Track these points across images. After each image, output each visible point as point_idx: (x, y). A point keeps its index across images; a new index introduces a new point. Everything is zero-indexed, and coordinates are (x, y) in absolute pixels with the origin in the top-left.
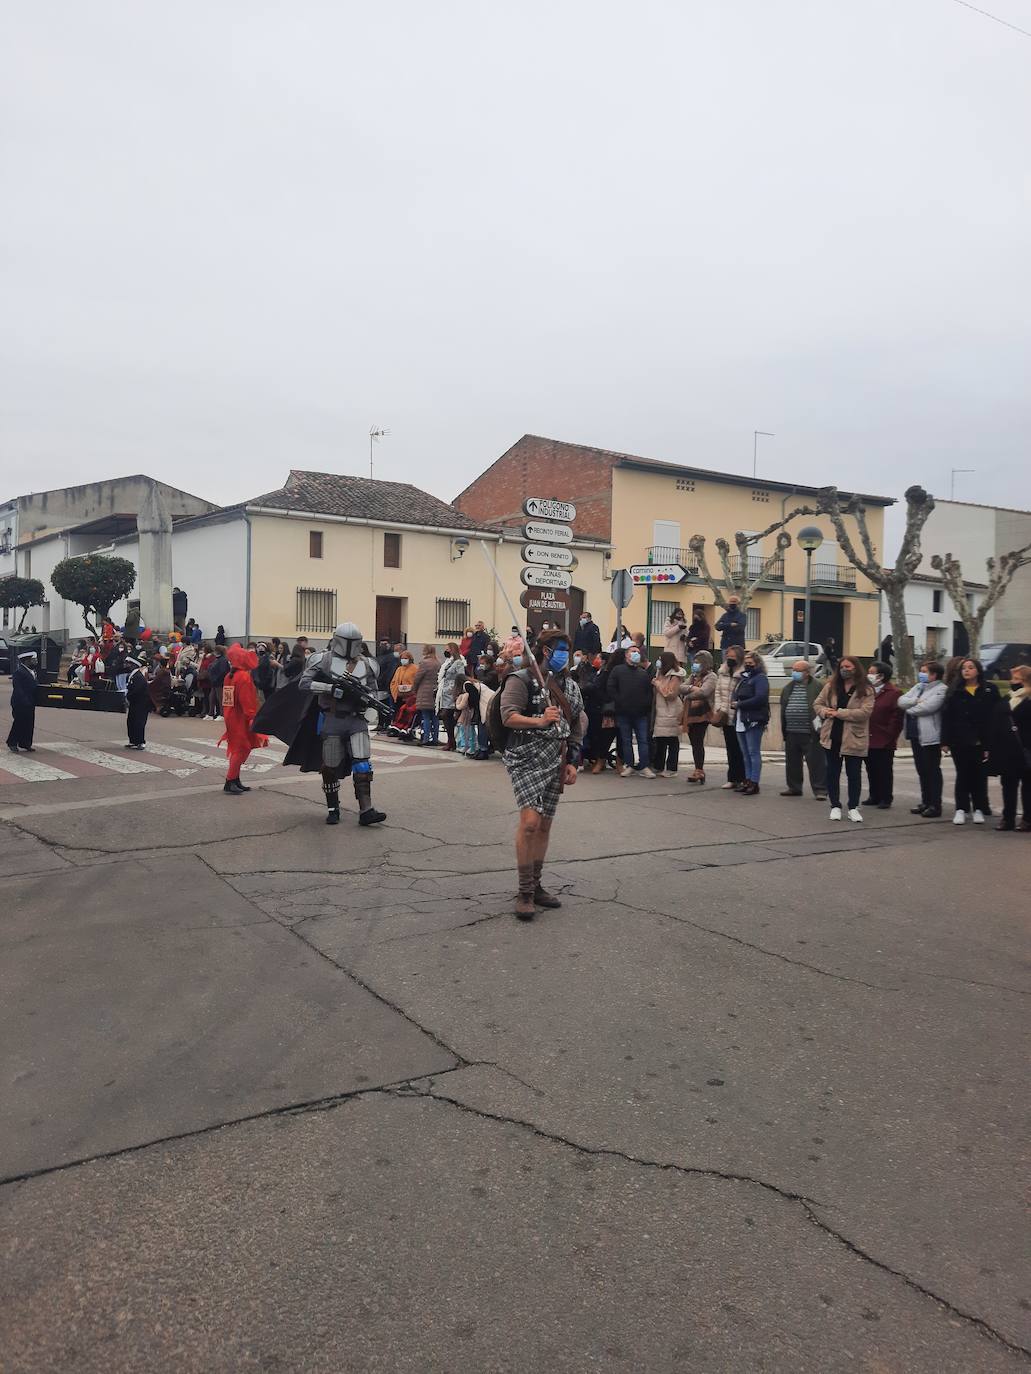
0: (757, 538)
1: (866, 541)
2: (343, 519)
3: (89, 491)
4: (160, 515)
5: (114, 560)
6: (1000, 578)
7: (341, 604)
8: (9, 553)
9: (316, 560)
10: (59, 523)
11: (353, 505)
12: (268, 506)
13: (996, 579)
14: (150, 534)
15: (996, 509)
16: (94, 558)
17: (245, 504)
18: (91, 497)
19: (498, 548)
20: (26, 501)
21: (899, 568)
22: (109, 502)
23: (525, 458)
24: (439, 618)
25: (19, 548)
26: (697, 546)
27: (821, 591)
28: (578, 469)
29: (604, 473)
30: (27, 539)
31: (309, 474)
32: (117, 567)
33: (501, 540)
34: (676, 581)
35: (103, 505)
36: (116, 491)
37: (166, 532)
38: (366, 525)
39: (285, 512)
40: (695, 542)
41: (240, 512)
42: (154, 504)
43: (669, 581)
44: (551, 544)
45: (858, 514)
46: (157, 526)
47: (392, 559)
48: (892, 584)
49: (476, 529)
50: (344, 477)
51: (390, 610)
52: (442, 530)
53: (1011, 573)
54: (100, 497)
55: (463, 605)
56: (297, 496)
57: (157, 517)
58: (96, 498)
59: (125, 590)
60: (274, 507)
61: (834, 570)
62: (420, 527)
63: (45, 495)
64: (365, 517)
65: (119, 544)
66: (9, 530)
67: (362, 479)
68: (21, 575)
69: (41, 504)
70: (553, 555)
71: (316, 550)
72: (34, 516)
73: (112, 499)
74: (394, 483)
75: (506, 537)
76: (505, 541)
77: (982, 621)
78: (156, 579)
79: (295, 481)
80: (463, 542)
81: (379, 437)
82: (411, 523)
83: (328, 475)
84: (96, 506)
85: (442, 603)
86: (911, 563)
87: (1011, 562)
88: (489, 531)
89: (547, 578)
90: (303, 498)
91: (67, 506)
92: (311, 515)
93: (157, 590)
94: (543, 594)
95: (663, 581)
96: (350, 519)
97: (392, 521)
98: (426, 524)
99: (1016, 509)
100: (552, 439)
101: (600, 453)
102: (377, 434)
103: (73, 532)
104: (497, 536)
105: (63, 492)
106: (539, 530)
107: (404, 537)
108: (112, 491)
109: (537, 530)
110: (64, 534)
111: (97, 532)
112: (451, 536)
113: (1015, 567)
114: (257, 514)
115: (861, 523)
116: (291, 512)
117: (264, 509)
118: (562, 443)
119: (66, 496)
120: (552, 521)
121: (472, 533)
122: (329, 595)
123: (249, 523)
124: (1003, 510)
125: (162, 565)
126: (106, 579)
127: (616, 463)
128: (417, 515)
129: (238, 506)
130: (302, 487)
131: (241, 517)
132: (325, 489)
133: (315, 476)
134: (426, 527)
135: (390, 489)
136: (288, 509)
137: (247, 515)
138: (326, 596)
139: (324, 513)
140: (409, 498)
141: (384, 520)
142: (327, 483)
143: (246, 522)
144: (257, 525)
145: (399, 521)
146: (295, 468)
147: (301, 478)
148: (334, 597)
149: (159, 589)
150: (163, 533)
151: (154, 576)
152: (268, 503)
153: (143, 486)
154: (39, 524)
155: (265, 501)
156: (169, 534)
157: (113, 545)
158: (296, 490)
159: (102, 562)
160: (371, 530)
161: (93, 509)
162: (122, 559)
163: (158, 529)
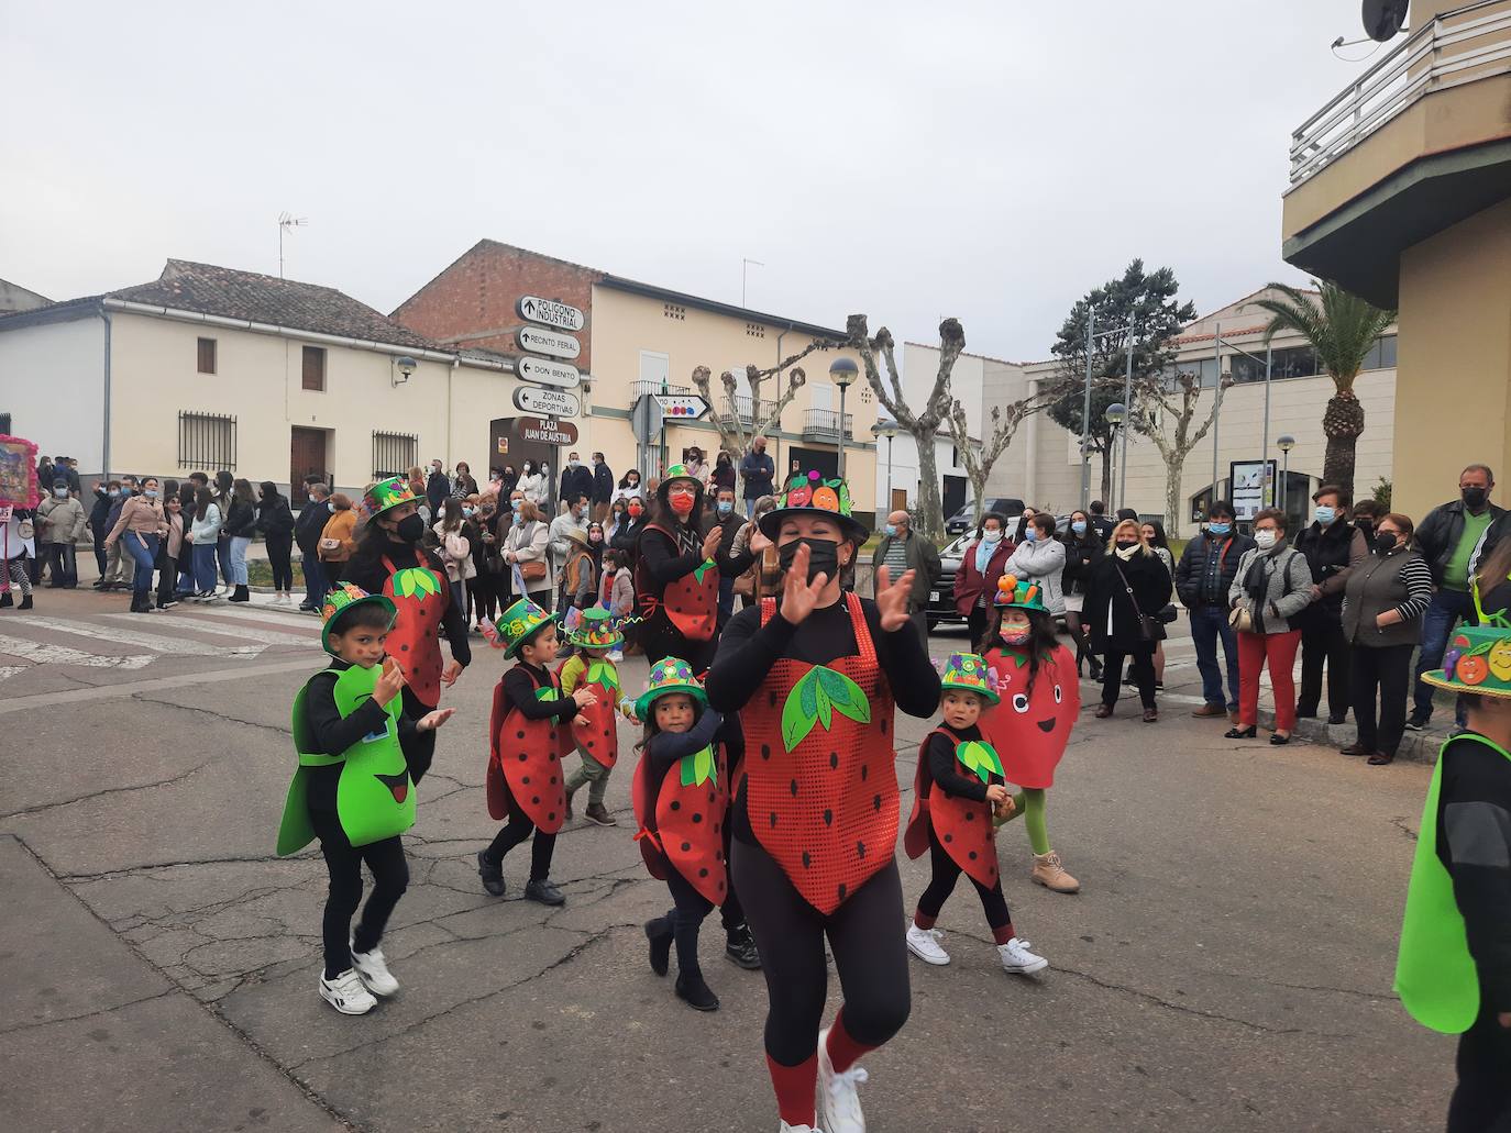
0: (771, 372)
1: (894, 379)
2: (246, 324)
6: (1006, 428)
7: (244, 434)
9: (207, 377)
11: (259, 308)
12: (136, 301)
13: (1002, 430)
15: (983, 358)
17: (103, 297)
19: (453, 373)
21: (930, 411)
23: (483, 267)
24: (377, 456)
26: (702, 378)
27: (817, 439)
28: (549, 285)
29: (582, 291)
31: (193, 266)
33: (457, 363)
34: (696, 415)
38: (278, 335)
39: (161, 310)
40: (699, 375)
41: (94, 307)
43: (687, 415)
44: (553, 358)
45: (886, 348)
47: (314, 377)
48: (924, 429)
49: (424, 348)
50: (246, 274)
51: (311, 445)
52: (379, 345)
53: (1015, 423)
55: (408, 441)
56: (177, 291)
60: (145, 303)
61: (831, 417)
62: (351, 341)
64: (276, 324)
67: (269, 277)
70: (556, 373)
71: (207, 363)
74: (314, 286)
75: (463, 359)
76: (461, 364)
77: (987, 474)
79: (175, 273)
80: (409, 363)
81: (292, 227)
82: (340, 335)
83: (223, 269)
85: (381, 438)
86: (942, 406)
87: (1017, 411)
88: (442, 351)
89: (547, 401)
90: (187, 294)
92: (199, 316)
94: (542, 423)
95: (680, 415)
96: (254, 325)
97: (313, 330)
98: (359, 338)
99: (1003, 360)
100: (517, 246)
101: (576, 267)
102: (289, 223)
104: (452, 357)
106: (536, 339)
107: (329, 352)
109: (534, 338)
112: (393, 354)
113: (1020, 417)
114: (121, 311)
115: (890, 358)
116: (169, 311)
117: (131, 305)
118: (530, 253)
120: (553, 328)
121: (420, 352)
122: (226, 423)
123: (108, 323)
124: (991, 360)
127: (595, 281)
128: (347, 325)
129: (90, 299)
130: (185, 280)
131: (96, 315)
132: (219, 286)
133: (203, 268)
134: (359, 342)
135: (308, 293)
136: (166, 306)
137: (104, 311)
138: (222, 424)
139: (217, 314)
140: (334, 305)
141: (302, 329)
142: (219, 278)
143: (103, 321)
144: (120, 326)
145: (323, 332)
146: (174, 257)
147: (183, 269)
148: (233, 426)
152: (136, 297)
155: (132, 294)
158: (177, 284)
160: (284, 341)
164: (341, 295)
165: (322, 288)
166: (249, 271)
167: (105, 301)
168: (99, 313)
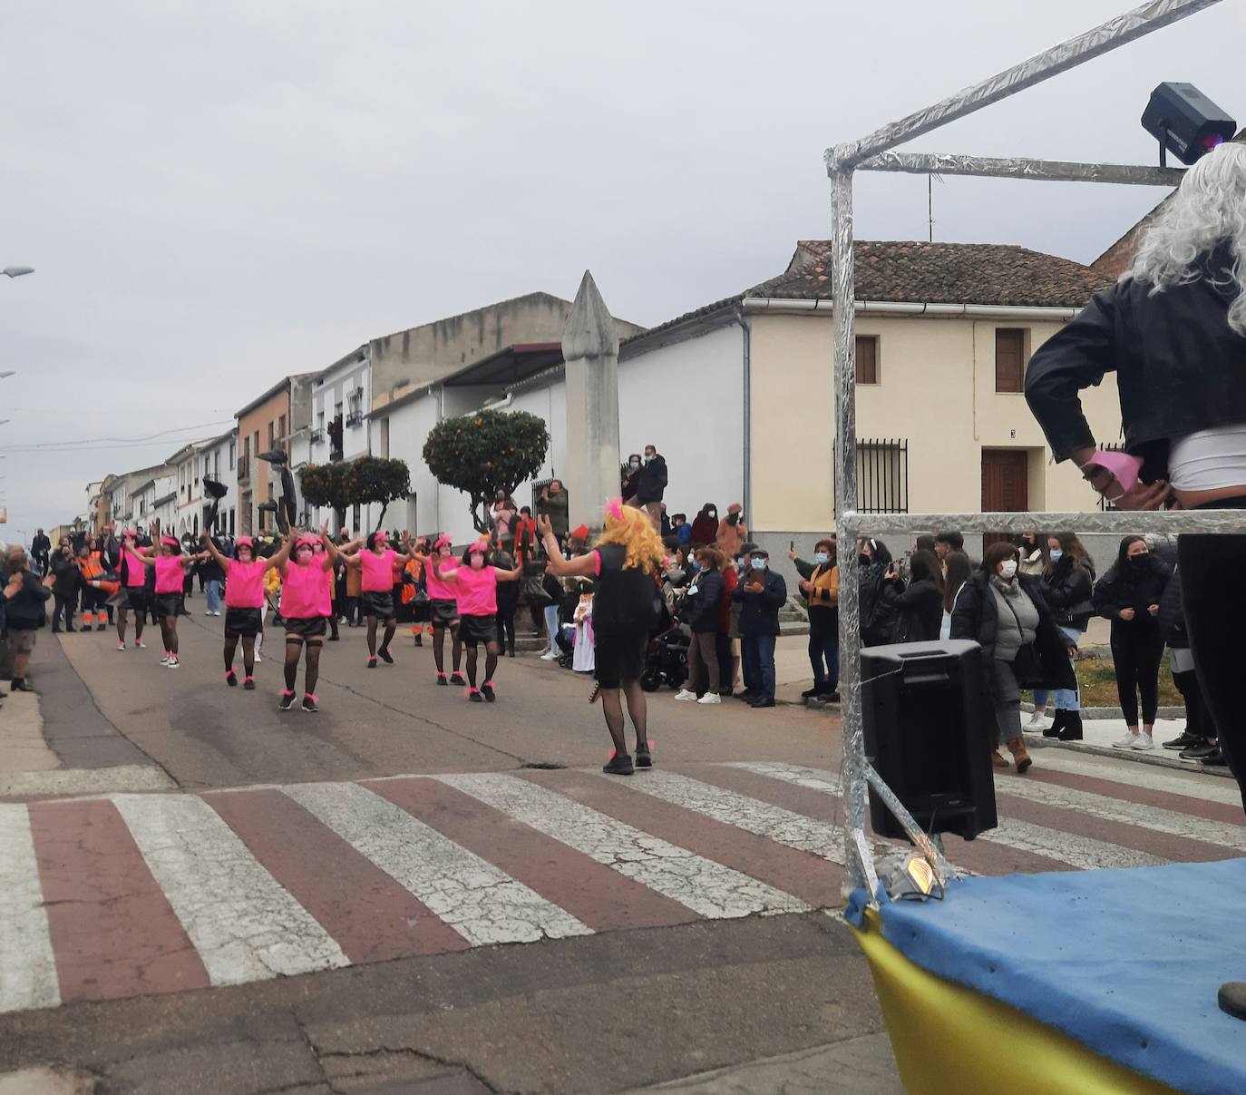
2: (920, 307)
3: (466, 323)
4: (599, 326)
5: (516, 417)
7: (917, 467)
8: (360, 425)
9: (867, 389)
10: (425, 373)
11: (925, 285)
12: (781, 297)
14: (583, 359)
16: (487, 416)
17: (741, 297)
18: (469, 331)
20: (381, 345)
22: (494, 338)
25: (373, 416)
30: (383, 401)
32: (521, 428)
35: (485, 342)
36: (506, 320)
37: (609, 354)
38: (962, 317)
39: (812, 303)
41: (730, 312)
42: (590, 307)
46: (594, 346)
47: (1010, 375)
50: (894, 244)
51: (1009, 473)
54: (481, 331)
57: (594, 331)
58: (477, 329)
59: (532, 466)
60: (791, 297)
63: (406, 335)
64: (959, 302)
65: (518, 393)
66: (360, 390)
67: (925, 244)
68: (377, 453)
69: (401, 350)
71: (866, 371)
72: (393, 367)
73: (498, 333)
74: (985, 246)
78: (594, 437)
79: (808, 258)
82: (1050, 305)
84: (475, 345)
91: (436, 349)
92: (860, 305)
93: (596, 457)
96: (931, 307)
97: (1011, 303)
103: (450, 383)
105: (431, 327)
107: (1032, 333)
108: (499, 320)
110: (436, 387)
111: (482, 381)
114: (763, 312)
116: (823, 304)
117: (775, 302)
119: (435, 334)
122: (891, 453)
123: (746, 329)
125: (603, 418)
126: (506, 447)
128: (1053, 290)
129: (725, 302)
131: (730, 323)
132: (869, 264)
135: (982, 256)
136: (818, 298)
137: (743, 315)
138: (888, 453)
139: (882, 300)
140: (1023, 266)
141: (996, 303)
143: (742, 330)
144: (763, 332)
145: (1025, 304)
146: (806, 238)
147: (820, 251)
148: (902, 454)
149: (598, 456)
150: (606, 359)
151: (590, 432)
152: (779, 291)
153: (543, 308)
154: (399, 378)
155: (774, 288)
156: (614, 360)
157: (509, 396)
158: (819, 270)
159: (498, 421)
160: (968, 326)
161: (473, 350)
162: (526, 415)
163: (595, 351)
164: (1026, 252)
165: (997, 247)
166: (898, 240)
167: (744, 302)
168: (736, 319)
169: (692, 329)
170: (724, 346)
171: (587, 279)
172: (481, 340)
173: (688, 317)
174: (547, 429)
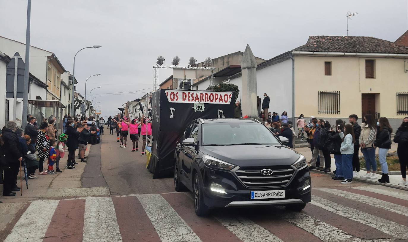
2: (343, 54)
3: (219, 60)
4: (251, 59)
5: (230, 85)
7: (343, 99)
9: (328, 77)
10: (207, 74)
12: (303, 51)
14: (247, 69)
16: (222, 85)
17: (292, 51)
18: (220, 62)
22: (227, 64)
24: (399, 104)
25: (194, 85)
31: (318, 37)
32: (231, 88)
36: (230, 59)
37: (254, 67)
38: (355, 56)
39: (312, 53)
41: (288, 55)
42: (248, 55)
46: (250, 65)
47: (370, 73)
50: (337, 36)
51: (370, 101)
52: (399, 55)
54: (223, 62)
56: (316, 46)
57: (250, 61)
58: (222, 62)
60: (306, 51)
62: (386, 55)
63: (203, 63)
64: (355, 52)
65: (231, 79)
67: (346, 36)
71: (328, 72)
73: (228, 62)
74: (363, 37)
78: (250, 90)
79: (312, 41)
82: (381, 53)
83: (329, 36)
84: (222, 66)
85: (400, 95)
90: (318, 47)
92: (326, 53)
93: (250, 96)
96: (346, 54)
97: (370, 53)
98: (390, 53)
102: (350, 16)
107: (376, 61)
108: (228, 59)
110: (210, 77)
111: (222, 76)
112: (404, 58)
114: (298, 55)
116: (315, 53)
117: (301, 53)
122: (335, 95)
123: (293, 60)
125: (252, 85)
128: (381, 49)
129: (287, 53)
130: (317, 42)
131: (289, 58)
132: (329, 42)
133: (322, 37)
134: (390, 55)
135: (362, 40)
136: (314, 51)
137: (292, 56)
138: (334, 95)
139: (332, 52)
140: (374, 42)
141: (366, 52)
142: (329, 39)
143: (292, 60)
144: (297, 60)
145: (374, 53)
147: (315, 38)
148: (338, 95)
149: (251, 96)
150: (253, 68)
151: (248, 89)
152: (302, 49)
153: (240, 56)
154: (201, 75)
155: (301, 49)
156: (255, 69)
157: (229, 80)
158: (315, 44)
159: (225, 86)
160: (358, 58)
161: (221, 67)
162: (233, 85)
163: (250, 67)
164: (375, 38)
165: (366, 37)
167: (292, 53)
168: (290, 57)
169: (278, 61)
170: (287, 65)
171: (248, 46)
172: (223, 65)
173: (277, 57)
174: (239, 89)
